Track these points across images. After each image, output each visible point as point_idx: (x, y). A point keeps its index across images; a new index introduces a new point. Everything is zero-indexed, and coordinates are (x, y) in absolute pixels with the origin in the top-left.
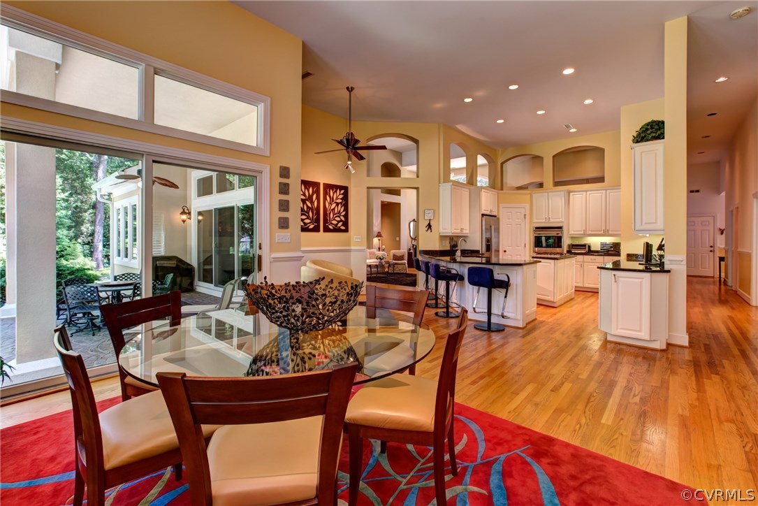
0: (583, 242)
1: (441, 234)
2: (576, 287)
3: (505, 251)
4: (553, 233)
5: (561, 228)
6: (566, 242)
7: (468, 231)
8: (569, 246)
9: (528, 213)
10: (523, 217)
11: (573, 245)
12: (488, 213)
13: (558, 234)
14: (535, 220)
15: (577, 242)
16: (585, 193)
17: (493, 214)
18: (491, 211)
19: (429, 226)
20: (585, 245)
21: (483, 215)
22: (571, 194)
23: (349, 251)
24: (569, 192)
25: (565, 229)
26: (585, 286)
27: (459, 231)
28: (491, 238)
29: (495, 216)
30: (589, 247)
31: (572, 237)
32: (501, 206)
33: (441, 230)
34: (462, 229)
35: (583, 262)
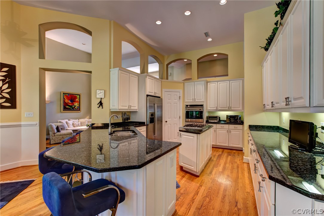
0: (215, 115)
1: (111, 110)
2: (212, 145)
3: (166, 122)
4: (198, 109)
5: (202, 105)
6: (205, 115)
7: (136, 108)
8: (207, 117)
9: (181, 95)
10: (178, 98)
11: (210, 117)
12: (153, 94)
13: (200, 110)
14: (186, 100)
15: (212, 115)
16: (216, 83)
17: (157, 95)
18: (155, 93)
19: (101, 104)
20: (217, 117)
21: (147, 96)
22: (208, 83)
23: (20, 126)
24: (207, 82)
25: (205, 106)
26: (217, 145)
27: (127, 108)
28: (154, 113)
29: (160, 97)
30: (219, 118)
31: (209, 112)
32: (164, 90)
33: (111, 107)
34: (130, 106)
35: (216, 128)
